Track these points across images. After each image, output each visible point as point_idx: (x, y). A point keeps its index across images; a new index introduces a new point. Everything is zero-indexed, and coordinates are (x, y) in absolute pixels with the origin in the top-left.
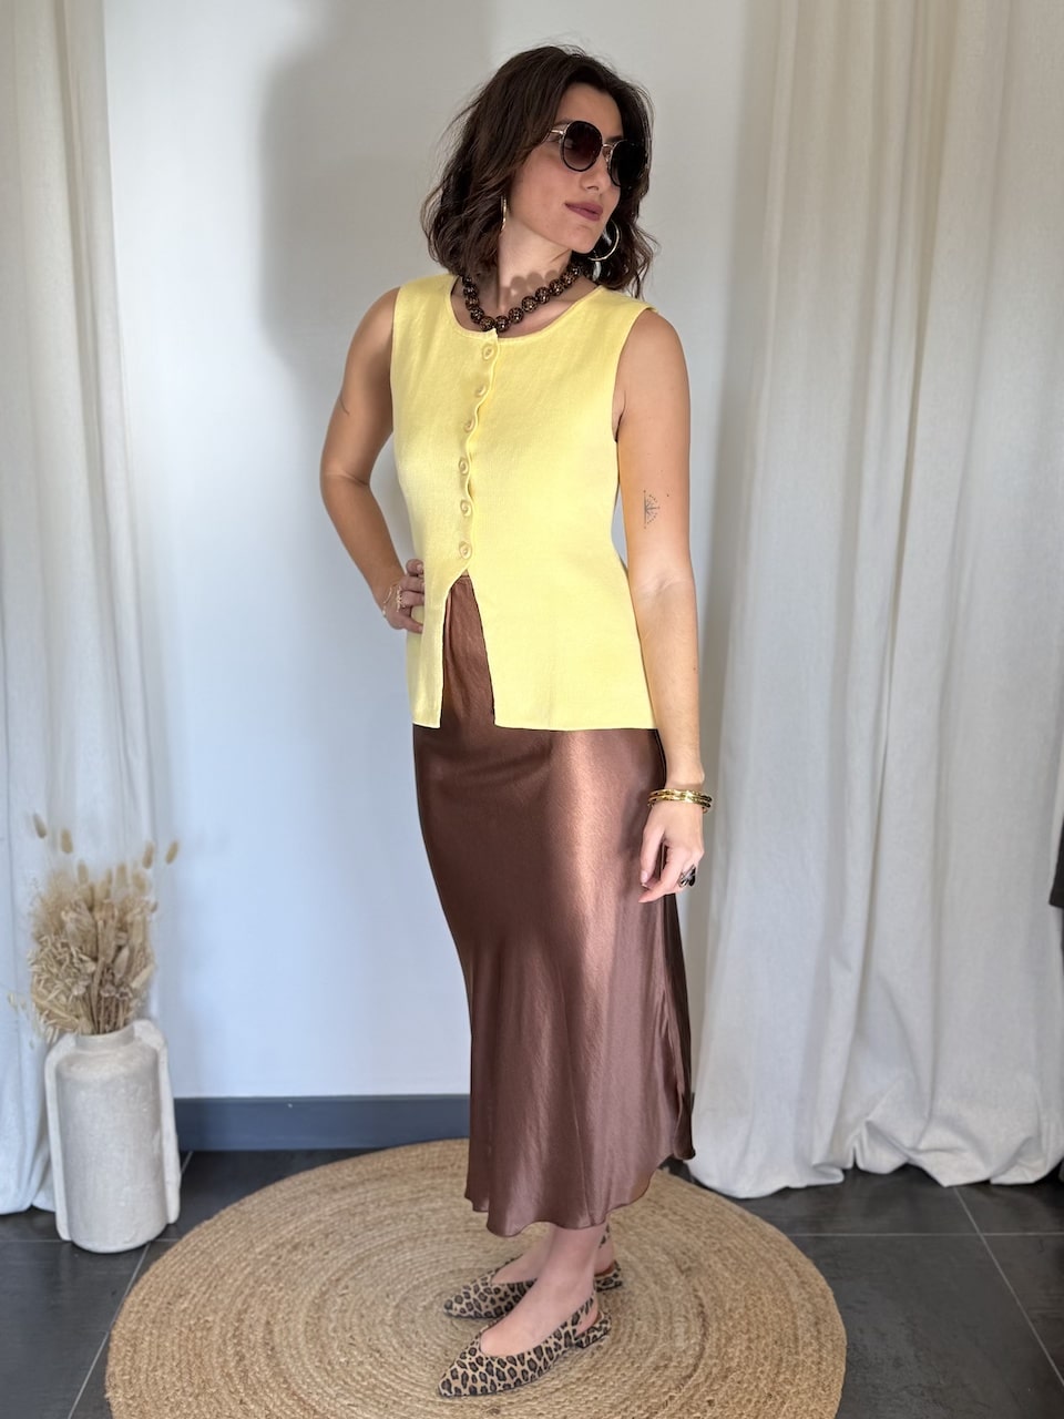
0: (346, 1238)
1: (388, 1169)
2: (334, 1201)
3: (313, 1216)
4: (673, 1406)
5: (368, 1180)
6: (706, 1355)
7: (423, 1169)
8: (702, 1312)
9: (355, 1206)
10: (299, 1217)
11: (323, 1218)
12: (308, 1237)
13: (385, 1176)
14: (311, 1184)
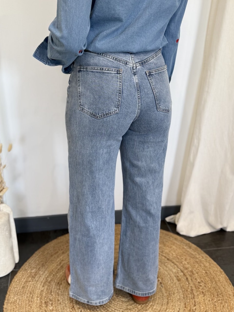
0: (57, 291)
1: (42, 261)
2: (38, 281)
3: (37, 291)
4: (194, 288)
5: (40, 268)
6: (182, 270)
7: (52, 256)
8: (168, 259)
9: (46, 279)
10: (33, 293)
11: (42, 289)
12: (46, 299)
13: (43, 264)
14: (23, 280)
